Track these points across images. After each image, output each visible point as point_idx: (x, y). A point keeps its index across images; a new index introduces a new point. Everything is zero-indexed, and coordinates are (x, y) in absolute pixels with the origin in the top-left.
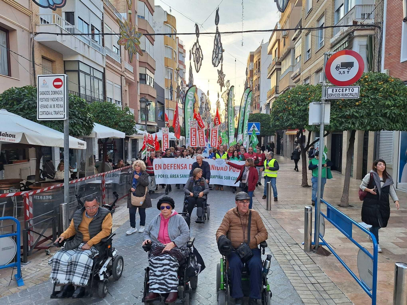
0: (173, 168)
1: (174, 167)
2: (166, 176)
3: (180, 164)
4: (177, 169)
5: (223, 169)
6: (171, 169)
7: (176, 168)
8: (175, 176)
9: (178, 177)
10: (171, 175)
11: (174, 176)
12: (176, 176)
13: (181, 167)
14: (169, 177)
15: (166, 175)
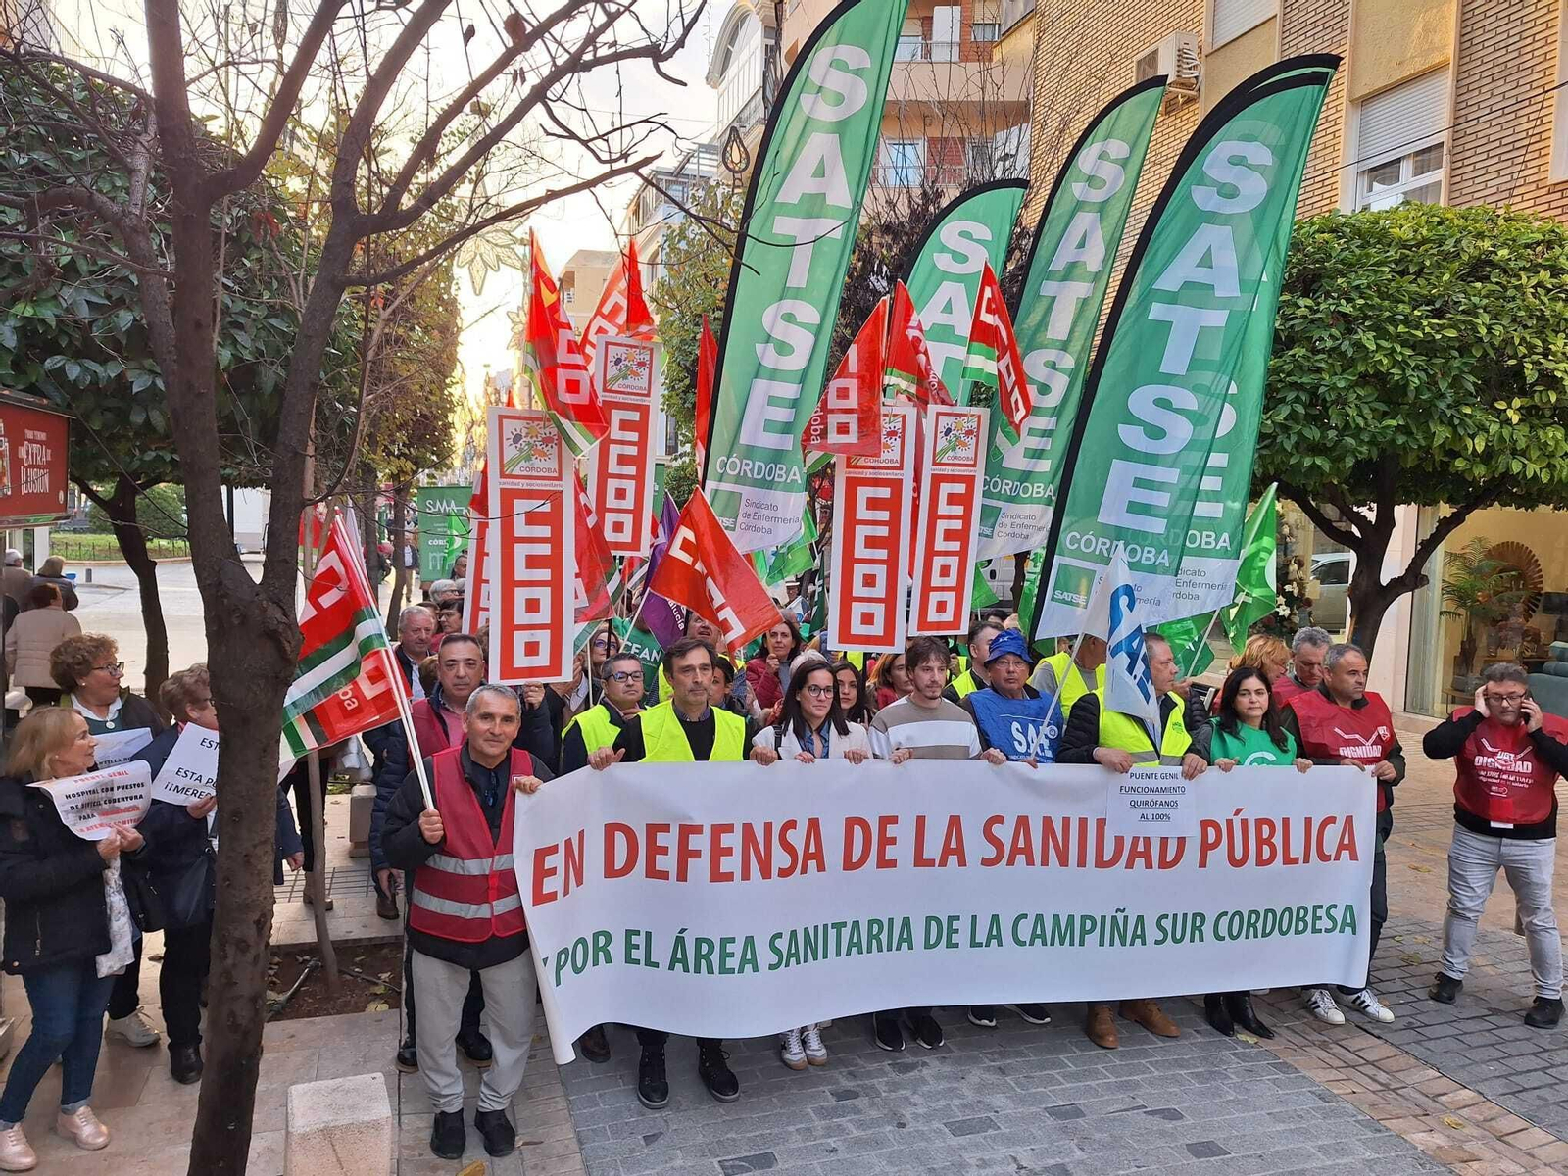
0: (699, 868)
1: (718, 852)
2: (630, 946)
3: (768, 827)
4: (746, 876)
5: (1147, 855)
6: (682, 876)
7: (731, 864)
8: (725, 955)
9: (750, 961)
10: (680, 941)
11: (715, 958)
12: (736, 948)
13: (780, 859)
14: (662, 952)
15: (630, 933)
